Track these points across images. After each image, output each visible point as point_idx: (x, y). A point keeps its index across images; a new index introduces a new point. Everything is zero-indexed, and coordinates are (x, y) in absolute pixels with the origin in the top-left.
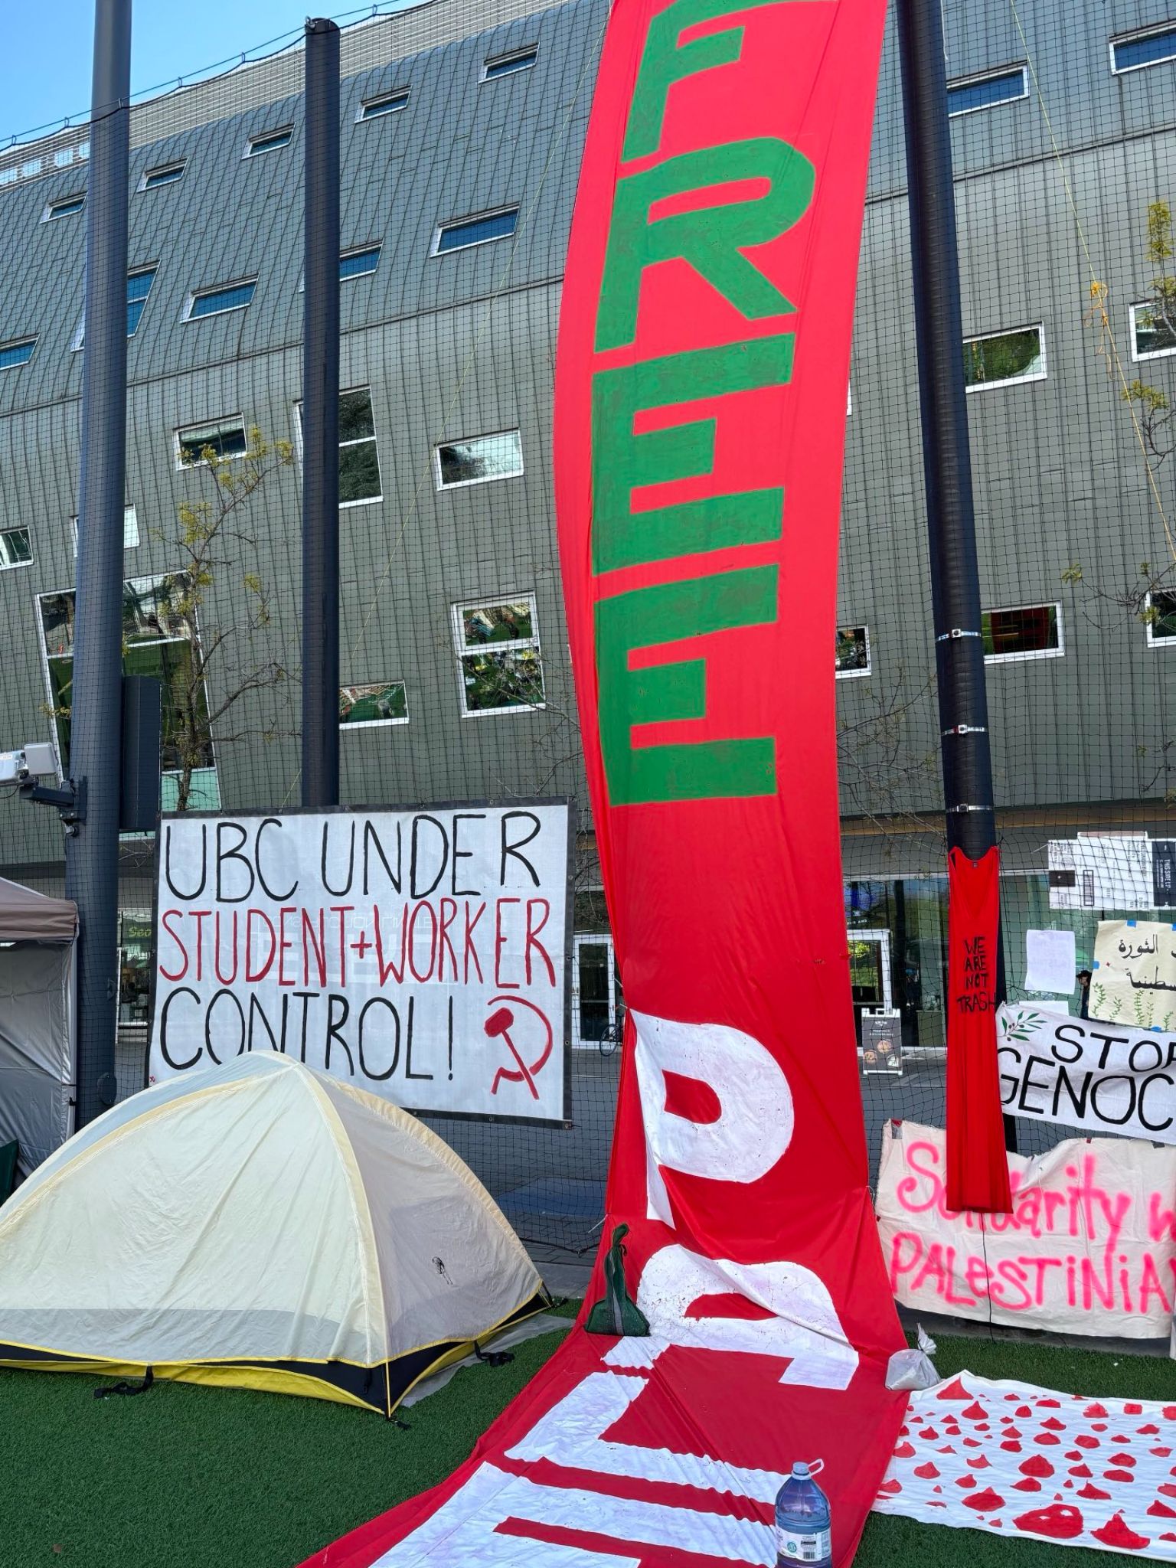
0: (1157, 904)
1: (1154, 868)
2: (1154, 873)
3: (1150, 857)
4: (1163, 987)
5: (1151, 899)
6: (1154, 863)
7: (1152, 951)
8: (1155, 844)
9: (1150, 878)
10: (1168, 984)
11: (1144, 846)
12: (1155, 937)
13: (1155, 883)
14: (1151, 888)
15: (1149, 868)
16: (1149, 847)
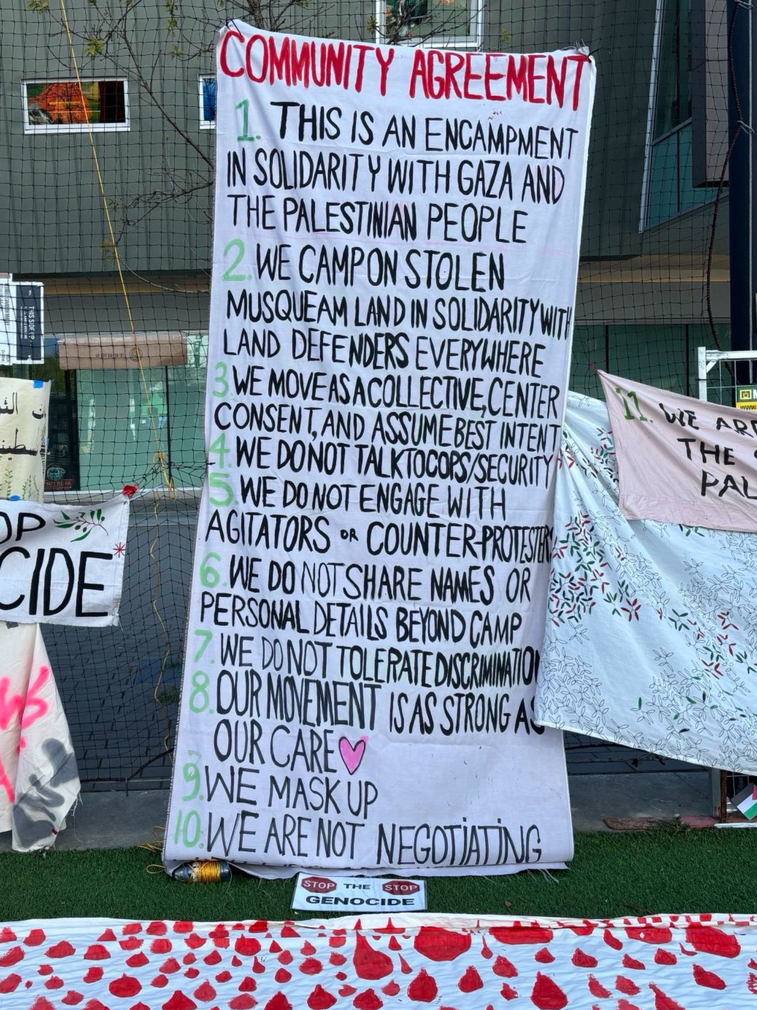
0: (20, 357)
1: (18, 316)
2: (18, 322)
3: (13, 303)
4: (23, 451)
5: (14, 351)
6: (18, 310)
7: (11, 412)
8: (19, 288)
9: (13, 327)
10: (28, 448)
11: (8, 291)
12: (15, 395)
13: (18, 333)
14: (14, 339)
15: (12, 315)
16: (13, 291)
